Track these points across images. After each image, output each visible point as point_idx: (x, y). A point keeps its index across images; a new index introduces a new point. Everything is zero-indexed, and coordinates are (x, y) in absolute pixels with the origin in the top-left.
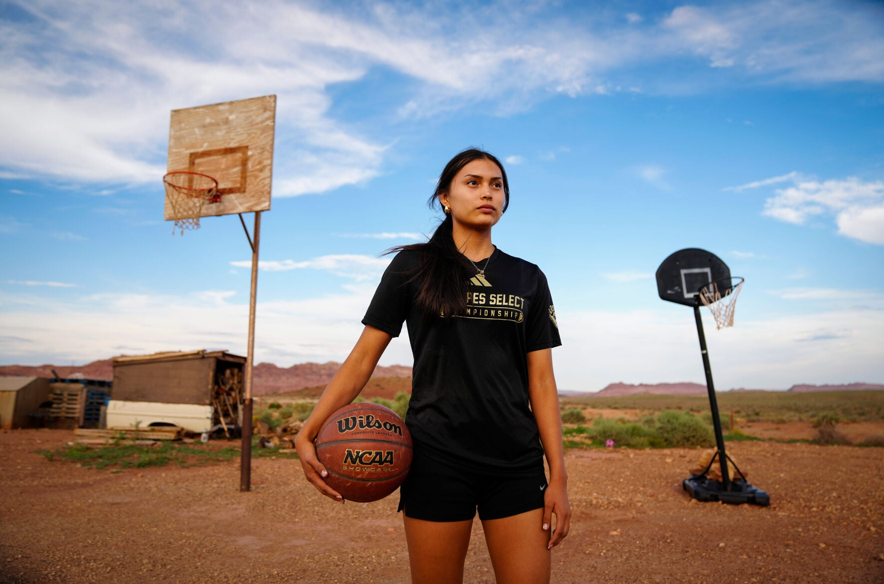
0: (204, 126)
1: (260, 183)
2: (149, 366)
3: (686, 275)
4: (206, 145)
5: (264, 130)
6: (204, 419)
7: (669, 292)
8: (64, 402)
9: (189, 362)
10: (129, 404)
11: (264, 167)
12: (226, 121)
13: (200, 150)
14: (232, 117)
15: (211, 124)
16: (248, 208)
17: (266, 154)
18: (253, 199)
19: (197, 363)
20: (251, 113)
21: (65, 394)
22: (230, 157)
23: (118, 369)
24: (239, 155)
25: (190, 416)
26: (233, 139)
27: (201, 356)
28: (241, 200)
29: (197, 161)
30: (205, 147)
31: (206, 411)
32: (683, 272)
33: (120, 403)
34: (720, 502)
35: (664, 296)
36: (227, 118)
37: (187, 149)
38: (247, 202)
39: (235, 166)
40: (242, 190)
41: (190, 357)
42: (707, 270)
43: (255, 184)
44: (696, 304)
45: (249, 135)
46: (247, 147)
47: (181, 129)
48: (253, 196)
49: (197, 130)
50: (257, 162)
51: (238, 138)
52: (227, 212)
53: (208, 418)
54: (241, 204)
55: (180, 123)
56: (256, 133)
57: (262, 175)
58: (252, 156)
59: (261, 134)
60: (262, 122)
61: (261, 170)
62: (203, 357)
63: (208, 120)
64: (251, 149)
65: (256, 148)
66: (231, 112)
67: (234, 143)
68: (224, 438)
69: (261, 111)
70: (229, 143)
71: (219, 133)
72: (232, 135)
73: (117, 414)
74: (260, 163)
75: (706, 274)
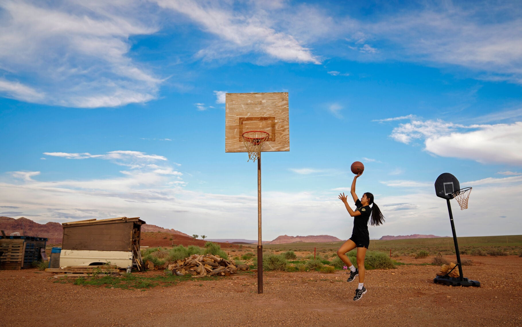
0: (247, 104)
1: (283, 137)
2: (89, 227)
3: (445, 185)
4: (249, 114)
5: (283, 110)
6: (128, 260)
7: (440, 193)
8: (9, 252)
9: (116, 225)
10: (75, 252)
11: (285, 129)
12: (261, 103)
13: (246, 117)
14: (263, 101)
15: (251, 104)
16: (277, 149)
17: (286, 123)
18: (279, 145)
19: (122, 225)
20: (275, 101)
21: (10, 246)
22: (264, 122)
23: (66, 230)
24: (269, 122)
25: (119, 258)
26: (265, 113)
27: (125, 221)
28: (273, 145)
29: (244, 122)
30: (248, 115)
31: (129, 255)
32: (444, 184)
33: (69, 251)
34: (461, 286)
35: (438, 195)
36: (261, 101)
37: (237, 115)
38: (276, 146)
39: (268, 127)
40: (273, 139)
41: (117, 222)
42: (452, 183)
43: (281, 137)
44: (448, 199)
45: (275, 112)
46: (274, 118)
47: (233, 104)
48: (280, 143)
49: (243, 106)
50: (280, 126)
51: (268, 113)
52: (264, 151)
53: (130, 259)
54: (273, 147)
55: (232, 101)
56: (279, 111)
57: (284, 133)
58: (277, 123)
59: (282, 112)
60: (282, 106)
61: (284, 131)
62: (126, 222)
63: (249, 101)
64: (277, 119)
65: (279, 119)
66: (263, 99)
67: (266, 115)
68: (138, 271)
69: (281, 100)
70: (263, 115)
71: (256, 109)
72: (265, 111)
73: (67, 258)
74: (282, 127)
75: (452, 184)
